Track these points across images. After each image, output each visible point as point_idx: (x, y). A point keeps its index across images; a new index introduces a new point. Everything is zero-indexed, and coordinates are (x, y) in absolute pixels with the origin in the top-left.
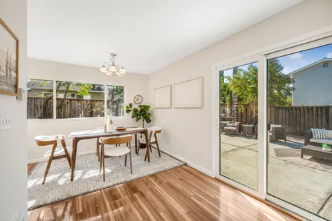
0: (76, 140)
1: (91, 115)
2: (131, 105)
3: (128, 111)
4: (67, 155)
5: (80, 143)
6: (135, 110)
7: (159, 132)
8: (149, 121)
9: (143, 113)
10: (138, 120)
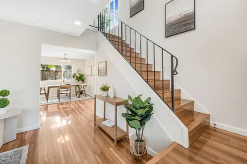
0: (49, 87)
1: (56, 79)
2: (75, 74)
3: (74, 77)
4: (45, 93)
5: (50, 89)
6: (77, 77)
7: (86, 86)
8: (83, 82)
9: (81, 78)
10: (78, 81)
